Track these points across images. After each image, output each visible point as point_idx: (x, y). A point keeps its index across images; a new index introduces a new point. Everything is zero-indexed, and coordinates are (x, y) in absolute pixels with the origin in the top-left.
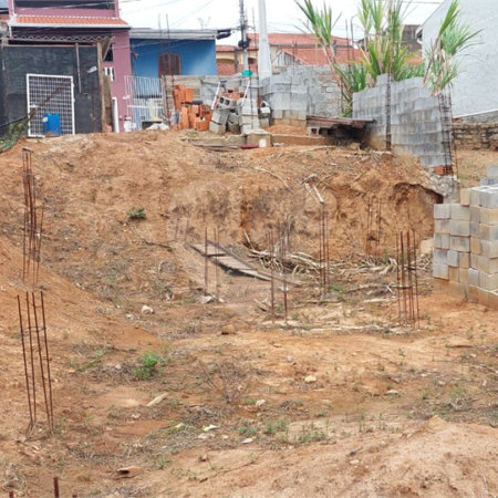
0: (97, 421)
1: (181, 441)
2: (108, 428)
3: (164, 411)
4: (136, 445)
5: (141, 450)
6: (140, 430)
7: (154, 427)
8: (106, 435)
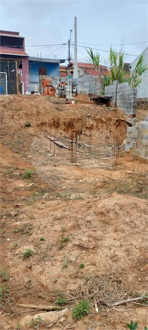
0: (10, 190)
1: (36, 197)
2: (13, 193)
3: (32, 188)
5: (24, 200)
6: (24, 194)
7: (29, 193)
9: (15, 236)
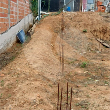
0: (72, 74)
1: (90, 82)
2: (74, 76)
3: (87, 75)
4: (80, 81)
5: (81, 82)
6: (81, 78)
7: (84, 78)
8: (74, 78)
9: (76, 108)
